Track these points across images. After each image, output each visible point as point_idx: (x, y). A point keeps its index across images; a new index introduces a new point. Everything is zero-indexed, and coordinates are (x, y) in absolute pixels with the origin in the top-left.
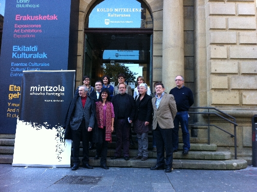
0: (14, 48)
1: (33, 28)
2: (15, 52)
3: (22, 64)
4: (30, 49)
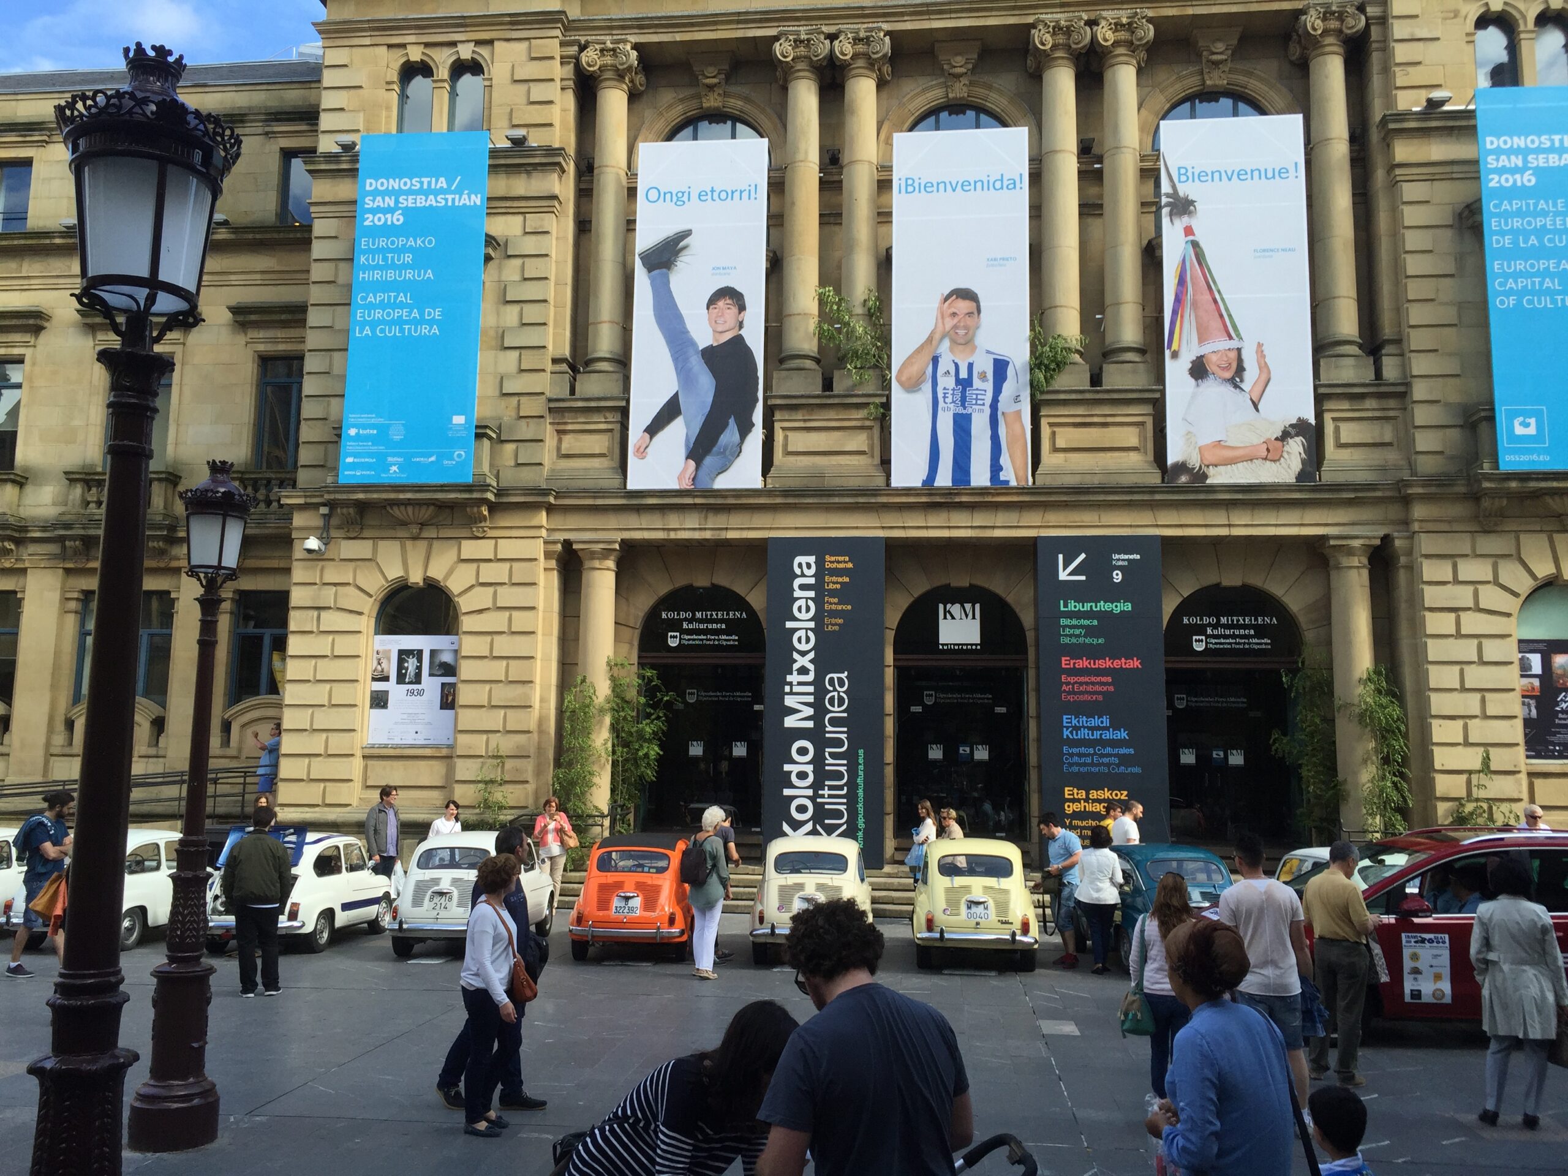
0: (1065, 720)
1: (1098, 683)
2: (1067, 728)
3: (1083, 750)
4: (1095, 722)
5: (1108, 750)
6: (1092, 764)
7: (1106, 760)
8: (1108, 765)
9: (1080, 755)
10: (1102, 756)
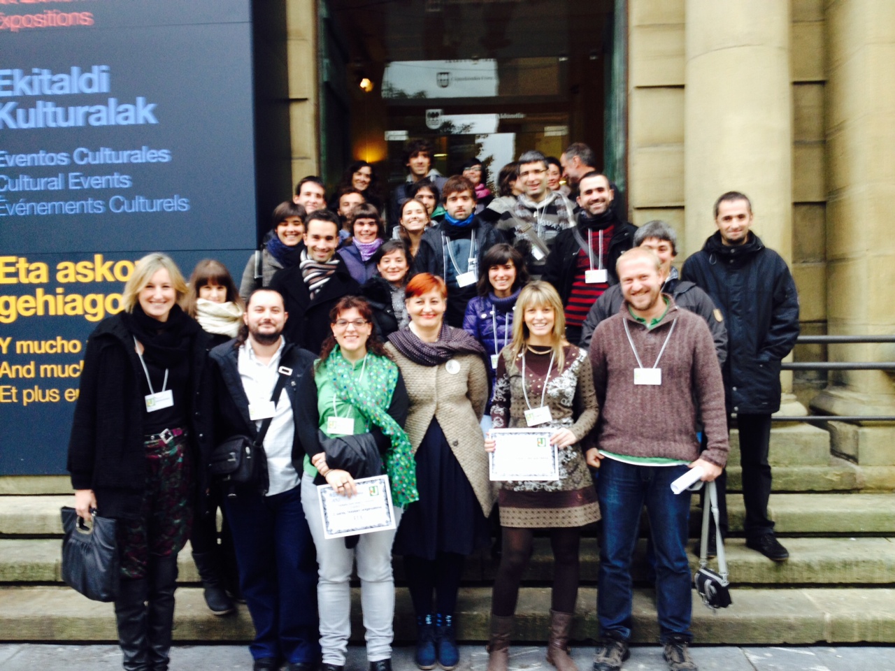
3: (41, 158)
5: (106, 155)
6: (66, 195)
7: (97, 182)
8: (104, 194)
9: (36, 172)
10: (90, 171)
